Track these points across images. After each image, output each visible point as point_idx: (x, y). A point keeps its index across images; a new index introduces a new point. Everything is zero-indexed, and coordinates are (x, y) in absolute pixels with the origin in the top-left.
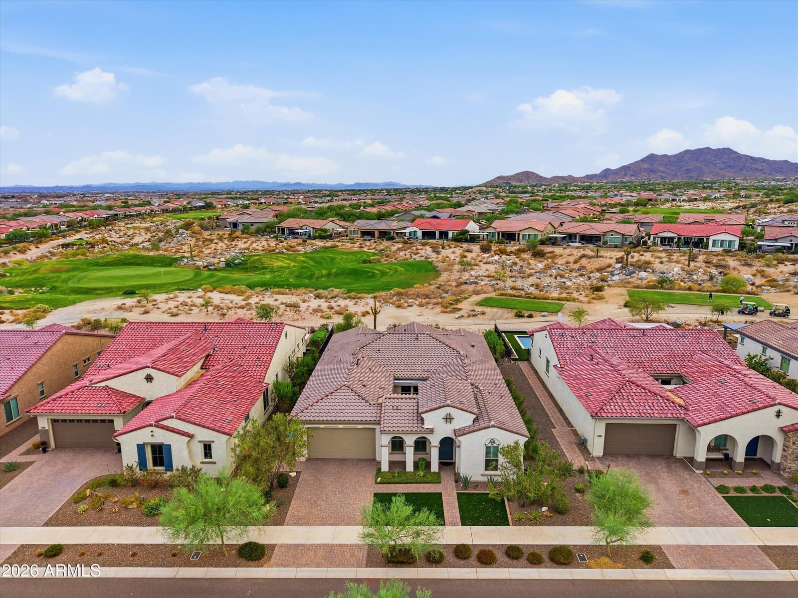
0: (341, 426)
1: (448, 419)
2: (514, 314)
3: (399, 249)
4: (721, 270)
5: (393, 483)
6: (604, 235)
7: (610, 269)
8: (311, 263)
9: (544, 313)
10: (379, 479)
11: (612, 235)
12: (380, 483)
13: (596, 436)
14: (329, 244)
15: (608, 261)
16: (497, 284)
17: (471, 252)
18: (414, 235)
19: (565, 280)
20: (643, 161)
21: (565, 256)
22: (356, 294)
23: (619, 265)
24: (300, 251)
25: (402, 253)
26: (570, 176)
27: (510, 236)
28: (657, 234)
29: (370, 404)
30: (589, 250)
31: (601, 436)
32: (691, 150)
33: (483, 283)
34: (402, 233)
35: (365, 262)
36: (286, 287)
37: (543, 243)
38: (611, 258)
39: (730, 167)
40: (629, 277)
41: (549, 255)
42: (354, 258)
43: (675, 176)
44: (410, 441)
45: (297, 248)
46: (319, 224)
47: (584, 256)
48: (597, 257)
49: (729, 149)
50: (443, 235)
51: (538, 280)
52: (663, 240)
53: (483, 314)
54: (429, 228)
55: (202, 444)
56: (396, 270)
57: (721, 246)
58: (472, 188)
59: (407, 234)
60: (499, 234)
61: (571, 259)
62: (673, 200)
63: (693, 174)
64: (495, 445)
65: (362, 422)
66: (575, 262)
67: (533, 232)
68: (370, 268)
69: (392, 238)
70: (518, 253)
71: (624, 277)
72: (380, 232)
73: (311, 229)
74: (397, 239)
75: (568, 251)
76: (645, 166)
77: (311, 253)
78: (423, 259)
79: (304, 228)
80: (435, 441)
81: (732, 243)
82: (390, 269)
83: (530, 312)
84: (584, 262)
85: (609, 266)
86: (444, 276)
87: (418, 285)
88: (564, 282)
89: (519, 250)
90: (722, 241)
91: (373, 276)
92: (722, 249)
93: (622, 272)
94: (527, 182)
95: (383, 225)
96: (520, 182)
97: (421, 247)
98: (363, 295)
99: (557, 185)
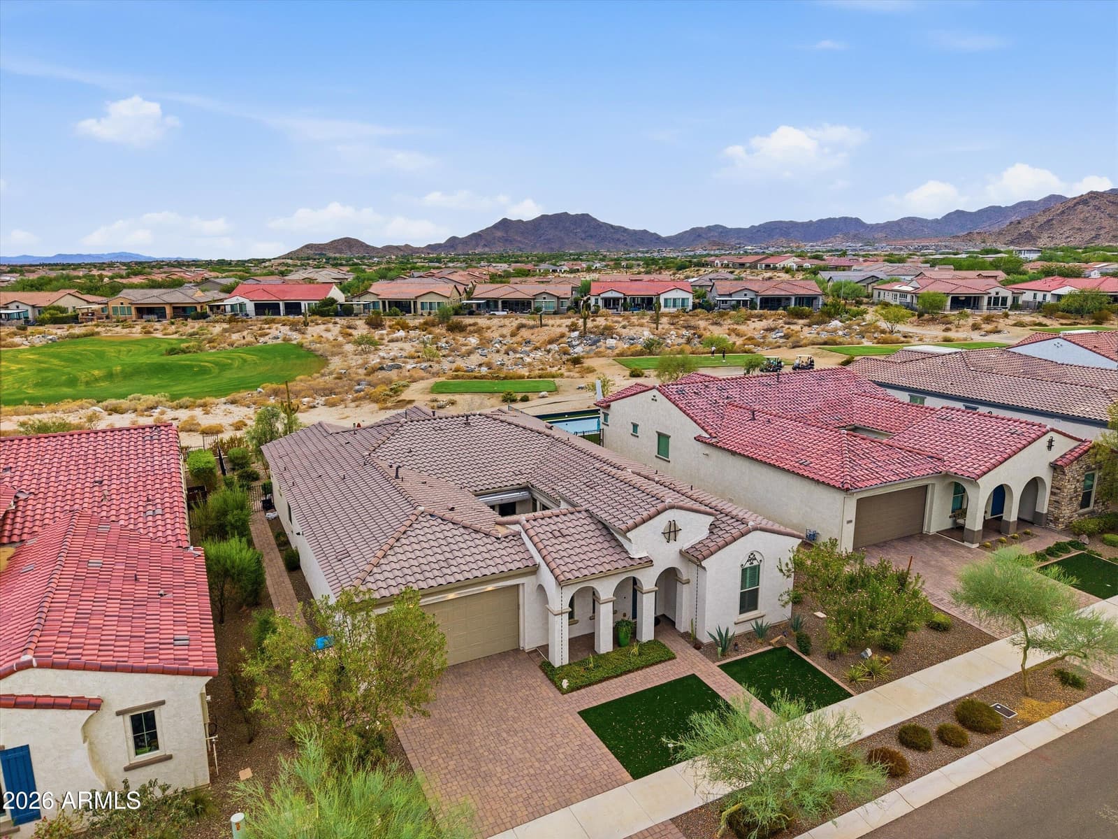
0: (451, 596)
1: (672, 532)
2: (501, 399)
3: (225, 330)
4: (692, 332)
5: (596, 683)
6: (534, 299)
7: (565, 339)
8: (56, 362)
9: (543, 393)
10: (565, 683)
11: (544, 298)
12: (572, 689)
13: (845, 522)
14: (77, 330)
15: (559, 331)
16: (431, 366)
17: (355, 329)
18: (241, 311)
19: (522, 355)
20: (496, 227)
21: (494, 328)
22: (192, 399)
23: (576, 334)
24: (19, 345)
25: (235, 337)
26: (407, 246)
27: (402, 306)
28: (599, 295)
29: (498, 539)
30: (523, 319)
31: (851, 521)
32: (547, 216)
33: (409, 367)
34: (218, 307)
35: (172, 352)
36: (26, 402)
37: (457, 312)
38: (559, 326)
39: (591, 237)
40: (594, 347)
41: (472, 328)
42: (144, 349)
43: (534, 247)
44: (606, 590)
45: (9, 340)
46: (43, 298)
47: (521, 326)
48: (542, 325)
49: (588, 215)
50: (293, 308)
51: (484, 358)
52: (609, 303)
53: (453, 404)
54: (265, 298)
55: (128, 718)
56: (245, 361)
57: (674, 306)
58: (270, 260)
59: (228, 308)
60: (384, 303)
61: (506, 331)
62: (554, 271)
63: (553, 246)
64: (755, 563)
65: (494, 578)
66: (513, 335)
67: (435, 299)
68: (188, 360)
69: (204, 316)
70: (425, 327)
71: (588, 348)
72: (174, 308)
73: (30, 309)
74: (213, 317)
75: (495, 321)
76: (499, 234)
77: (44, 346)
78: (279, 341)
79: (13, 306)
80: (648, 579)
81: (686, 301)
82: (231, 359)
83: (524, 394)
84: (525, 333)
85: (562, 336)
86: (336, 363)
87: (301, 377)
88: (522, 358)
89: (426, 323)
90: (675, 300)
91: (203, 371)
92: (676, 309)
93: (581, 343)
94: (349, 253)
95: (176, 297)
96: (341, 253)
97: (267, 326)
98: (207, 399)
99: (393, 257)
